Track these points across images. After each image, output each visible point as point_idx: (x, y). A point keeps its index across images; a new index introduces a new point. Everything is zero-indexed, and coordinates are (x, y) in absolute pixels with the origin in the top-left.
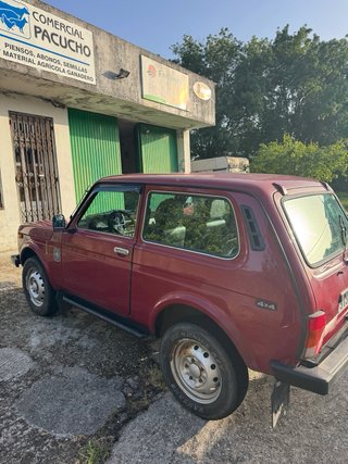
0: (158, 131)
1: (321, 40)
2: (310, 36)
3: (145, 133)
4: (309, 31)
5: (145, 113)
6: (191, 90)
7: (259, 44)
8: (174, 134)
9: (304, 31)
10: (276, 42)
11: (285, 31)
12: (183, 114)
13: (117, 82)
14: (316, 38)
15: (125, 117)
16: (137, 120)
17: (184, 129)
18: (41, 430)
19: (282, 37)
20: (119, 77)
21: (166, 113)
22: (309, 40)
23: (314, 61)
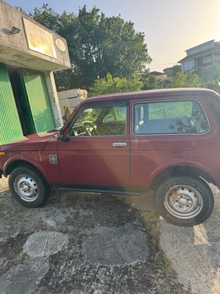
0: (34, 73)
1: (106, 17)
2: (99, 13)
3: (26, 75)
4: (98, 10)
5: (28, 60)
6: (55, 44)
7: (68, 17)
8: (44, 75)
9: (95, 11)
10: (80, 16)
11: (84, 9)
12: (53, 61)
13: (11, 36)
14: (103, 15)
15: (12, 64)
16: (19, 66)
17: (49, 71)
18: (119, 266)
19: (83, 13)
20: (11, 33)
21: (43, 60)
22: (99, 16)
23: (105, 29)
